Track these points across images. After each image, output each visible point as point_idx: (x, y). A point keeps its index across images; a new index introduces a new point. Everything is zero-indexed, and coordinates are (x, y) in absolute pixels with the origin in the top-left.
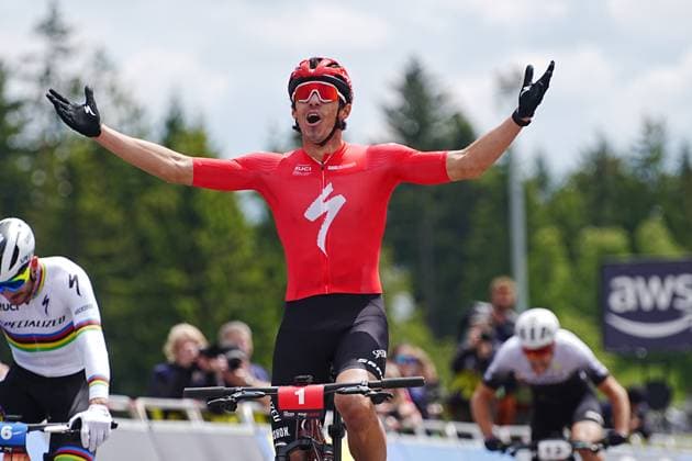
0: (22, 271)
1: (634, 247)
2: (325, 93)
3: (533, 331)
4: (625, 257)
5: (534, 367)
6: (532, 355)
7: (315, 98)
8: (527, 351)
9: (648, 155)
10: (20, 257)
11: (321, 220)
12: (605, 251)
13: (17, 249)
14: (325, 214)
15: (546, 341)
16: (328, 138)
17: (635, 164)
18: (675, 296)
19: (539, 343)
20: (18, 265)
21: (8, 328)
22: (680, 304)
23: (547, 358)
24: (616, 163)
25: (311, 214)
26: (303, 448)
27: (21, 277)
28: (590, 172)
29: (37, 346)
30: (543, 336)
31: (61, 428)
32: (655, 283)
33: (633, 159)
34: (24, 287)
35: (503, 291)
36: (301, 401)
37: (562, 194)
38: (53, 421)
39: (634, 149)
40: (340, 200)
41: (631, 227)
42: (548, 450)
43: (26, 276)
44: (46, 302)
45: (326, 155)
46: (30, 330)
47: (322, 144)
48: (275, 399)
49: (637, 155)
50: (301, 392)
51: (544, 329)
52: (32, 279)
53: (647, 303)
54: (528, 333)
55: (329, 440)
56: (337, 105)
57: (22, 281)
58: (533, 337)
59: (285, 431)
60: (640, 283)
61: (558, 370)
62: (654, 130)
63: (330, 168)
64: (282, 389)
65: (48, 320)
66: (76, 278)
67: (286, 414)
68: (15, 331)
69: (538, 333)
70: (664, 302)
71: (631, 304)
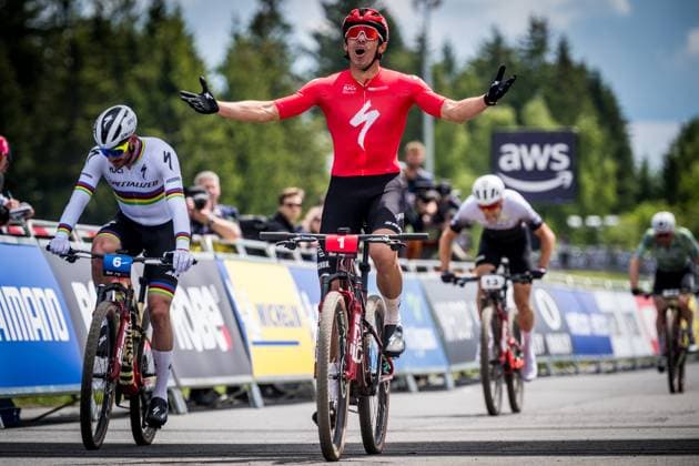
0: (122, 143)
1: (519, 120)
2: (369, 34)
3: (485, 192)
4: (513, 128)
5: (487, 217)
6: (487, 210)
7: (362, 37)
8: (483, 208)
9: (533, 47)
10: (122, 133)
11: (361, 126)
12: (497, 123)
13: (120, 128)
14: (364, 123)
15: (496, 198)
16: (370, 65)
17: (523, 54)
18: (551, 160)
19: (490, 201)
20: (119, 139)
21: (115, 186)
22: (555, 167)
23: (497, 210)
24: (509, 52)
25: (355, 122)
26: (340, 278)
27: (121, 148)
28: (486, 59)
29: (136, 201)
30: (493, 195)
31: (156, 262)
32: (535, 149)
33: (521, 50)
34: (123, 156)
35: (415, 152)
36: (342, 246)
37: (464, 76)
38: (148, 256)
39: (522, 43)
40: (375, 114)
41: (518, 106)
42: (488, 282)
43: (125, 148)
44: (144, 169)
45: (367, 80)
46: (132, 189)
47: (365, 69)
48: (322, 243)
49: (525, 47)
50: (341, 239)
51: (493, 191)
52: (131, 151)
53: (529, 165)
54: (482, 194)
55: (359, 273)
56: (376, 43)
57: (121, 151)
58: (485, 197)
59: (326, 264)
60: (524, 149)
61: (506, 220)
62: (538, 29)
63: (370, 89)
64: (328, 237)
65: (144, 182)
66: (169, 154)
67: (331, 254)
68: (119, 189)
69: (489, 194)
70: (542, 165)
71: (516, 165)
